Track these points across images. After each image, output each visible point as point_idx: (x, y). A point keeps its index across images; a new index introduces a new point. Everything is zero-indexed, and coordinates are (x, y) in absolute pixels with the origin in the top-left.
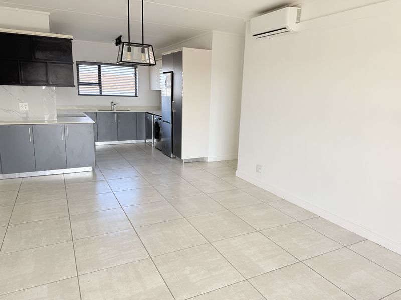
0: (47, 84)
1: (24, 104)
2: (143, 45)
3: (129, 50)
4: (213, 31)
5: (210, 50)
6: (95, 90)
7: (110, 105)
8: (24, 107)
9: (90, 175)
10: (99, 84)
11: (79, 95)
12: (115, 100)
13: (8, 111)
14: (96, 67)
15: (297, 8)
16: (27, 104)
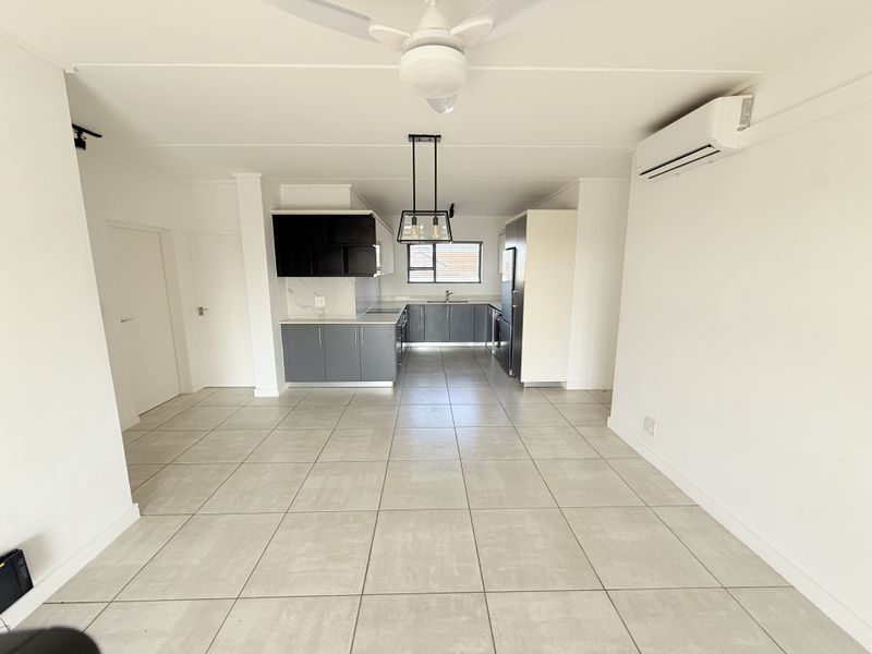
0: (346, 273)
1: (320, 298)
2: (436, 211)
3: (414, 222)
4: (580, 179)
5: (576, 209)
6: (428, 276)
7: (445, 294)
8: (320, 302)
9: (389, 391)
10: (434, 268)
11: (409, 282)
12: (450, 288)
13: (304, 307)
14: (431, 246)
15: (741, 98)
16: (323, 298)
